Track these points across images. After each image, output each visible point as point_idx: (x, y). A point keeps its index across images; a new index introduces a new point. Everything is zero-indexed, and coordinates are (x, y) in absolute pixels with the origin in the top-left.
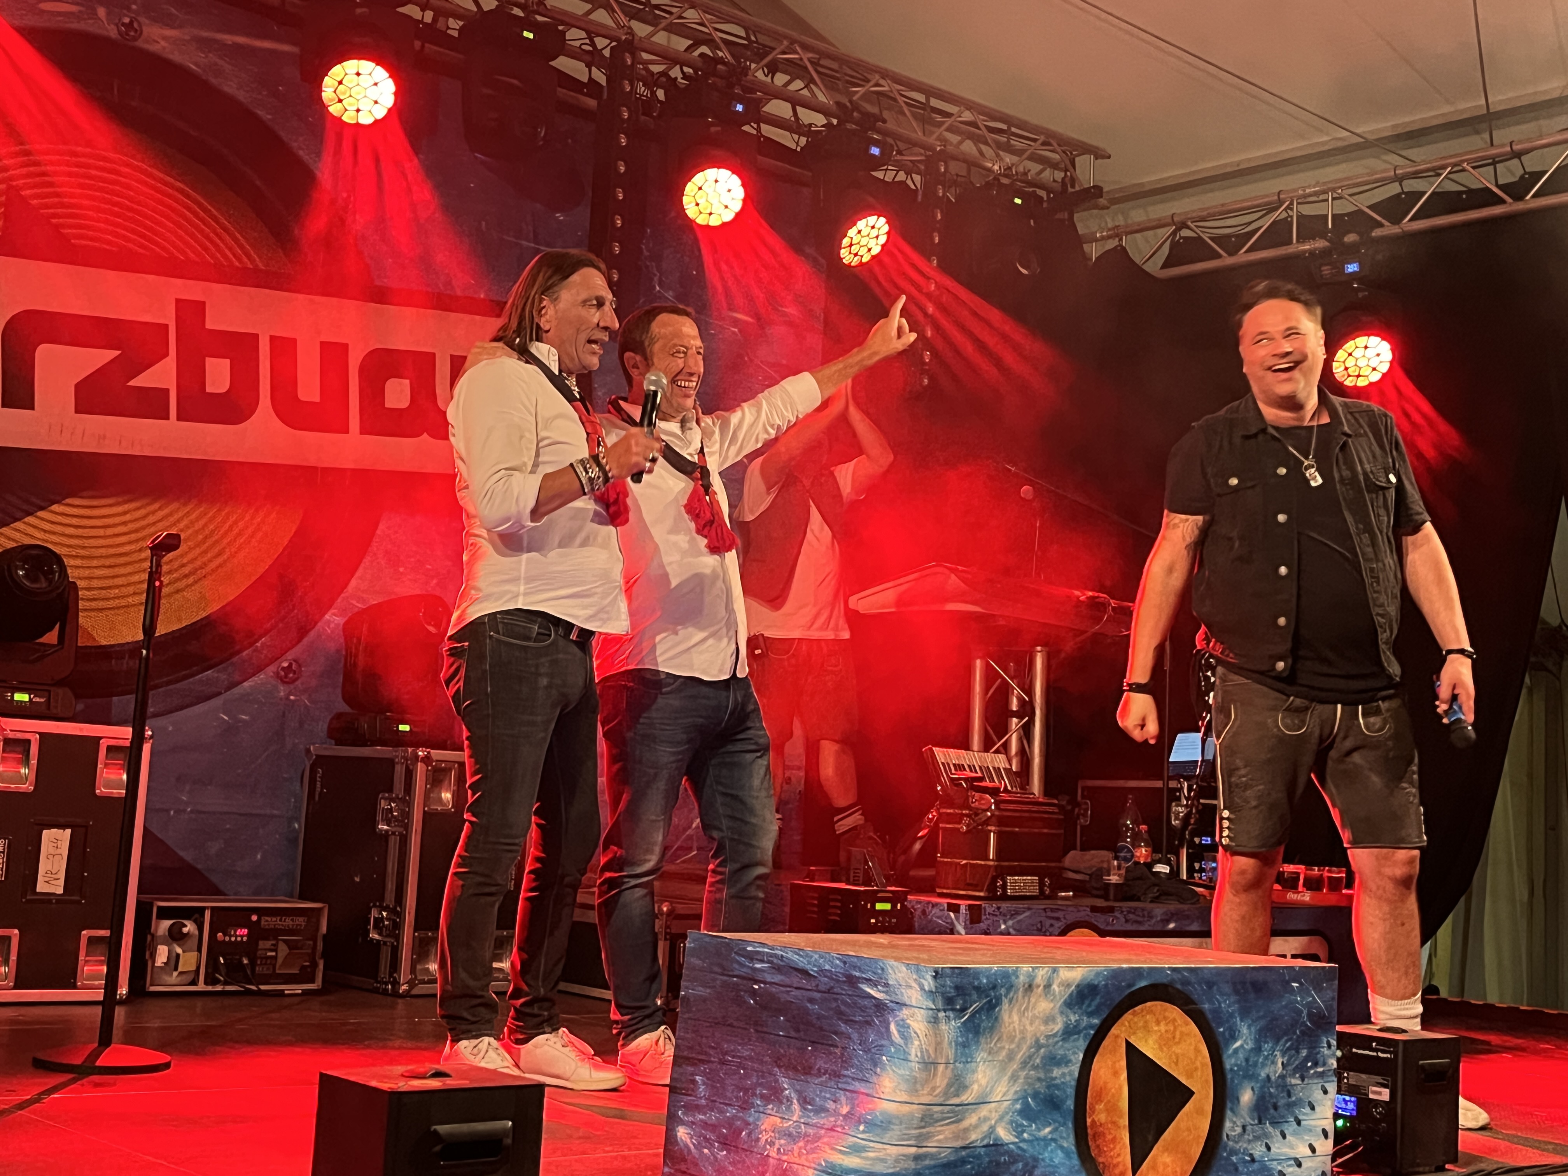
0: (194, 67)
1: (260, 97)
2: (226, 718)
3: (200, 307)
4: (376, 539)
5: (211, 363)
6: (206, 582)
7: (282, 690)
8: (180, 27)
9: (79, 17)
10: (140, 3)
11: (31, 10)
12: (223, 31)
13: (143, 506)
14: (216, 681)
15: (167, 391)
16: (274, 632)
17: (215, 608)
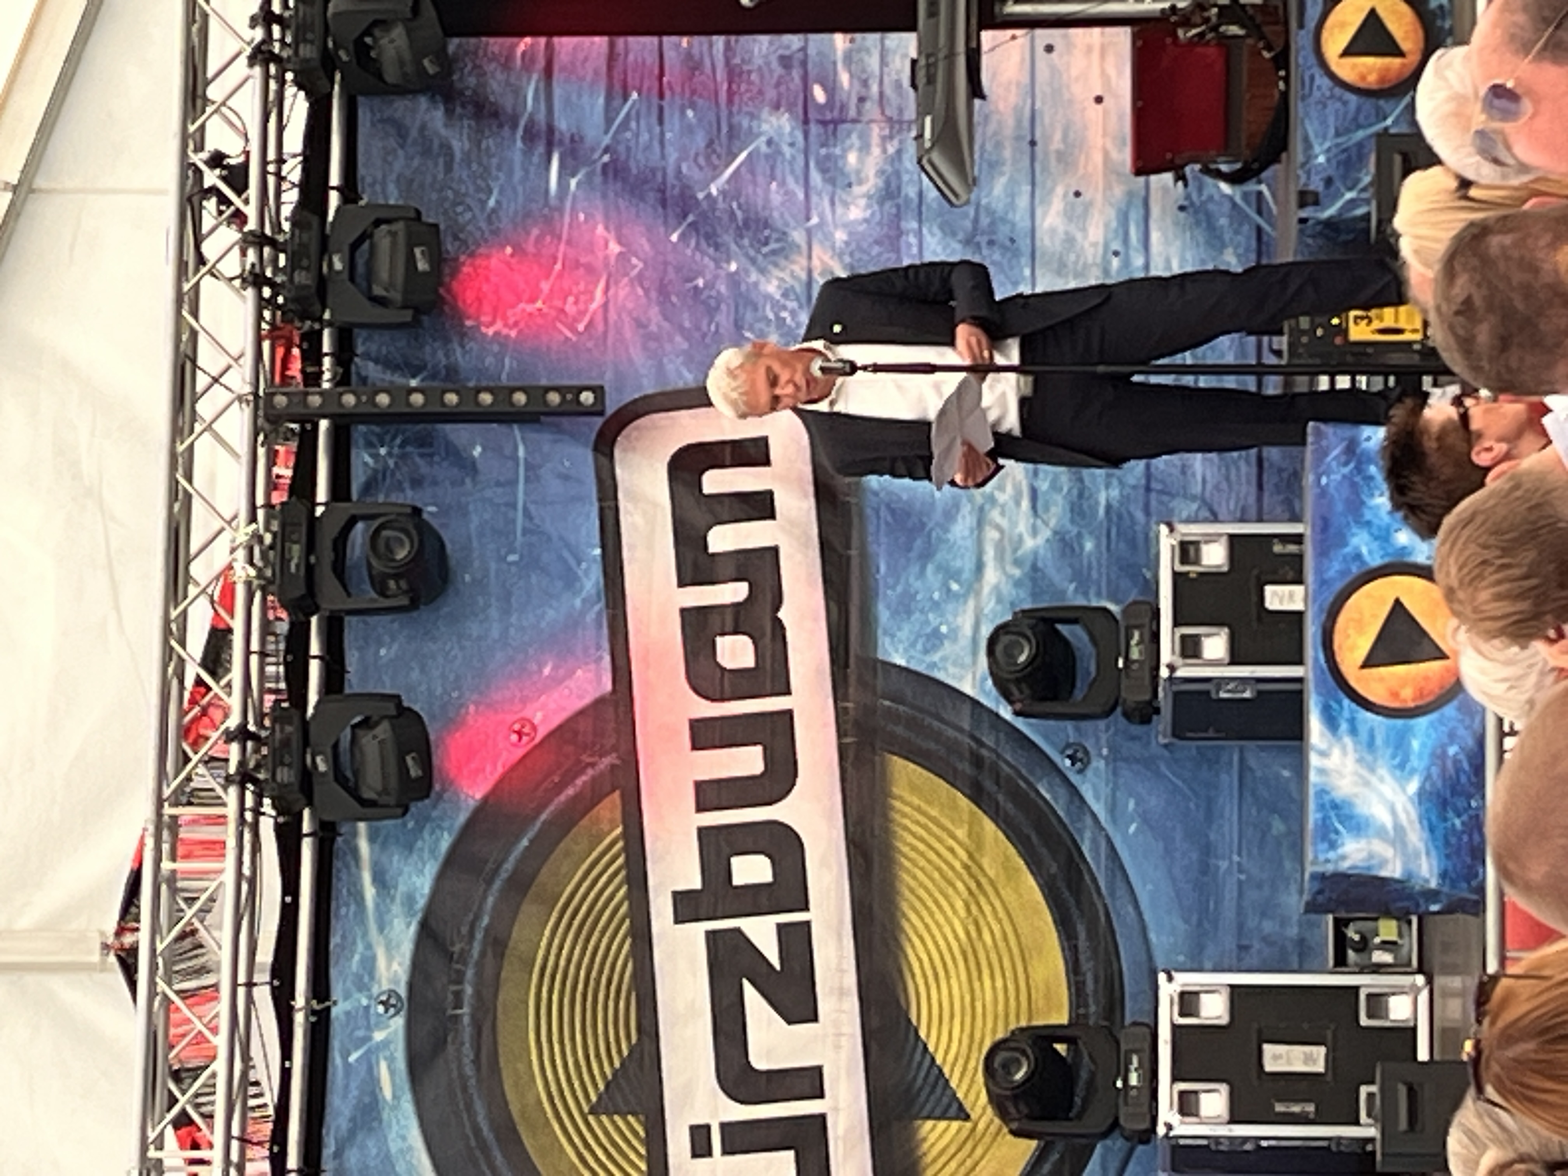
0: (412, 929)
1: (426, 849)
2: (1134, 826)
3: (677, 896)
5: (738, 880)
8: (372, 949)
9: (391, 1060)
10: (357, 995)
11: (395, 1108)
12: (363, 898)
13: (910, 940)
14: (1094, 841)
15: (780, 927)
16: (1031, 779)
17: (1012, 850)
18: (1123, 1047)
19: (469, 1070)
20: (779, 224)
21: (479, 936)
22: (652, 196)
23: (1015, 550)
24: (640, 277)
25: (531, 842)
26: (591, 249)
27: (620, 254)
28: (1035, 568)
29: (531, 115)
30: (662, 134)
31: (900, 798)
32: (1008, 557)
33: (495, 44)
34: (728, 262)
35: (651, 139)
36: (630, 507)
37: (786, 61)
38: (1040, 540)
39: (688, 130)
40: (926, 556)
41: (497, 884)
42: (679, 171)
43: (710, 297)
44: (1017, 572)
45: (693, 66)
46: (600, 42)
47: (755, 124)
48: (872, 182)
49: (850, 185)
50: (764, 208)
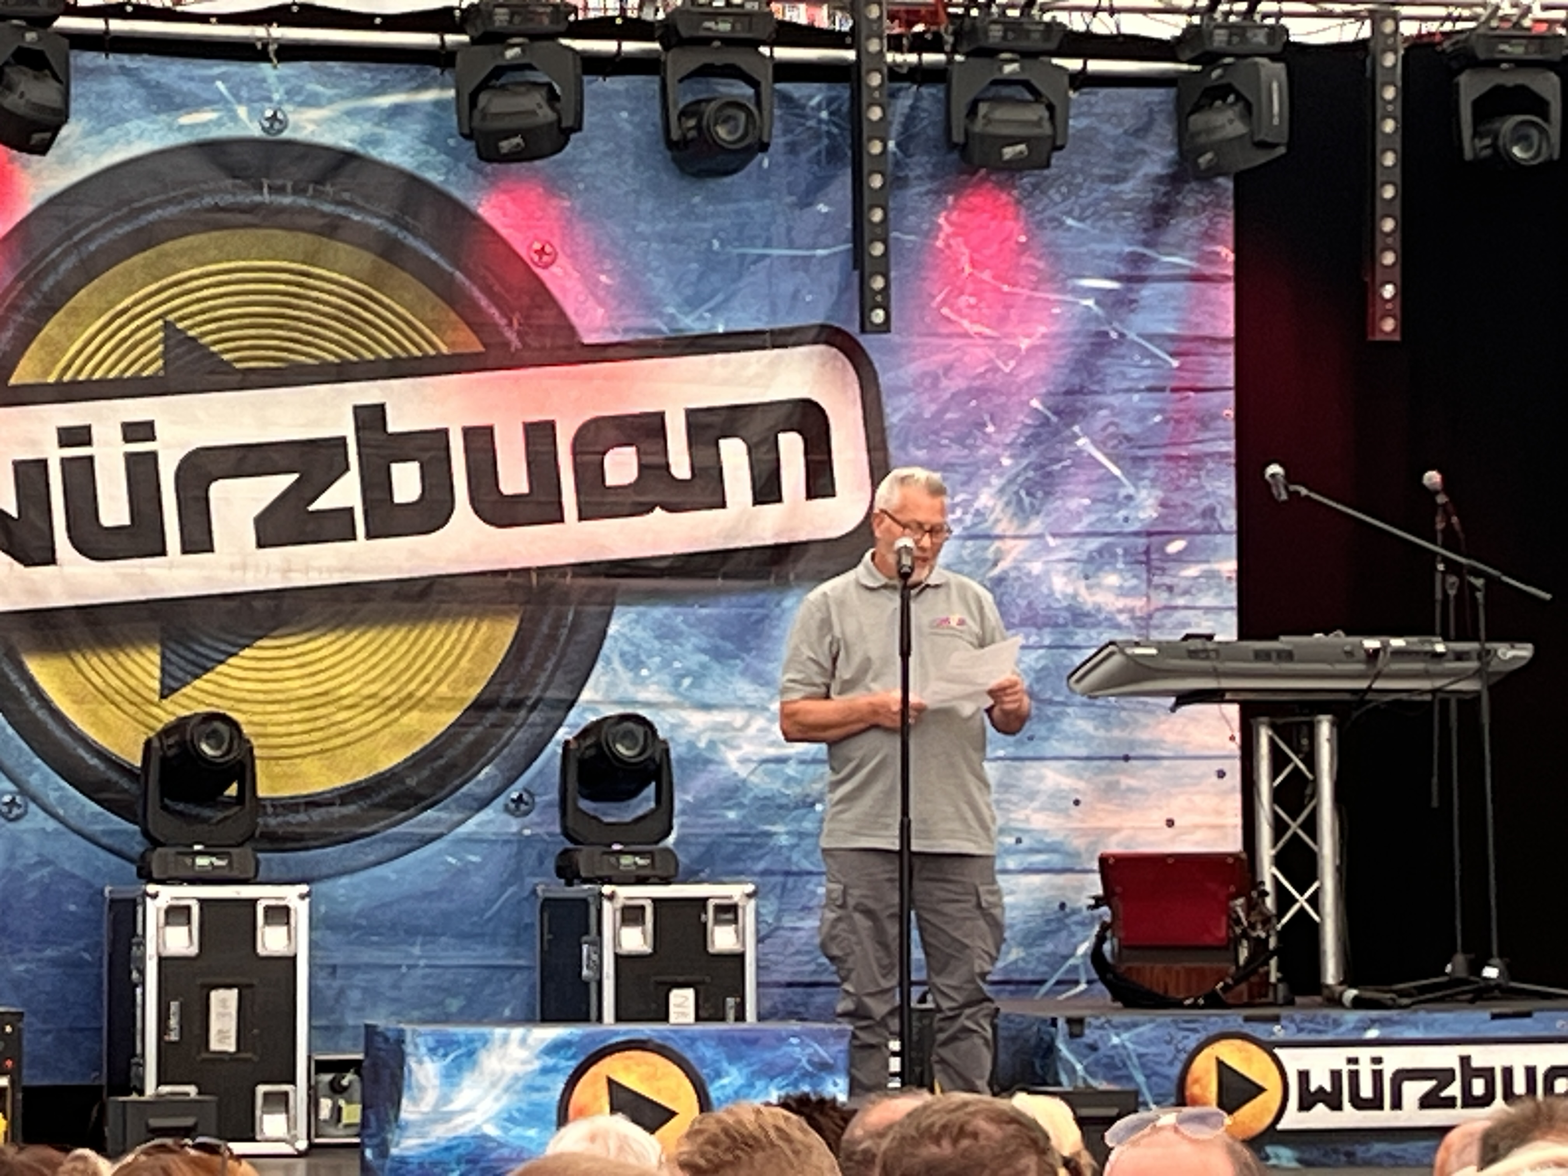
0: (348, 145)
2: (452, 861)
3: (381, 408)
4: (608, 641)
5: (397, 469)
7: (514, 825)
8: (328, 104)
9: (219, 123)
10: (282, 90)
11: (170, 128)
12: (377, 95)
13: (339, 638)
14: (438, 821)
15: (351, 510)
16: (497, 760)
17: (428, 741)
18: (234, 851)
19: (208, 201)
20: (1049, 506)
21: (341, 210)
22: (1076, 380)
23: (725, 742)
24: (996, 370)
25: (434, 263)
26: (1023, 320)
27: (1019, 349)
28: (708, 762)
29: (1155, 260)
30: (1138, 391)
31: (477, 628)
32: (717, 736)
33: (1227, 225)
34: (1012, 456)
35: (1133, 379)
36: (766, 361)
37: (1209, 513)
38: (735, 766)
39: (1142, 417)
40: (717, 654)
41: (393, 230)
42: (1101, 407)
43: (975, 439)
44: (702, 744)
45: (1205, 421)
46: (1229, 329)
47: (1146, 482)
48: (1089, 599)
49: (1087, 577)
50: (1065, 492)
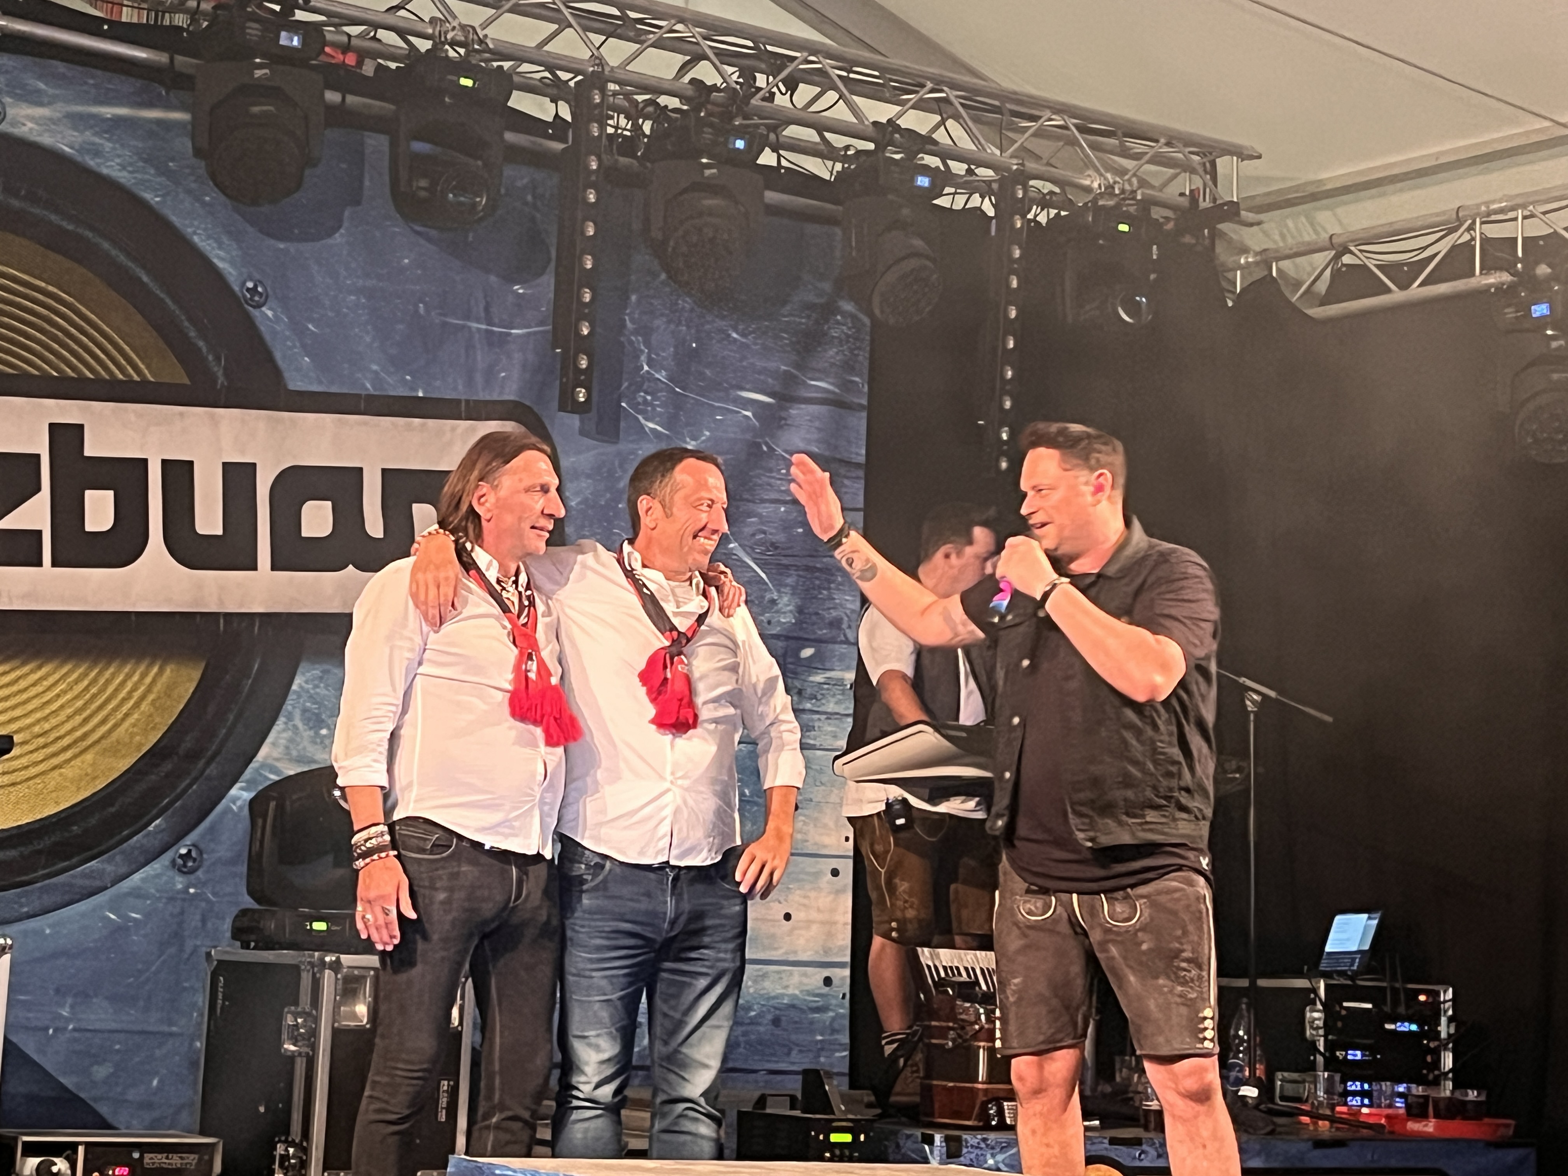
0: (67, 149)
1: (147, 177)
2: (112, 916)
3: (77, 431)
4: (291, 697)
5: (90, 495)
6: (89, 757)
7: (179, 882)
8: (50, 104)
10: (3, 81)
12: (101, 103)
14: (102, 873)
15: (39, 533)
16: (170, 812)
17: (100, 785)
25: (145, 286)
26: (691, 422)
29: (804, 383)
30: (784, 503)
31: (161, 671)
33: (864, 359)
35: (780, 491)
36: (460, 430)
37: (836, 624)
39: (787, 528)
41: (105, 245)
42: (750, 515)
